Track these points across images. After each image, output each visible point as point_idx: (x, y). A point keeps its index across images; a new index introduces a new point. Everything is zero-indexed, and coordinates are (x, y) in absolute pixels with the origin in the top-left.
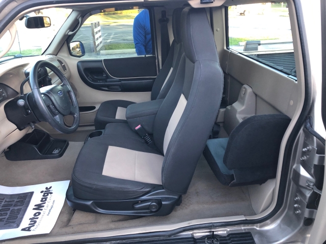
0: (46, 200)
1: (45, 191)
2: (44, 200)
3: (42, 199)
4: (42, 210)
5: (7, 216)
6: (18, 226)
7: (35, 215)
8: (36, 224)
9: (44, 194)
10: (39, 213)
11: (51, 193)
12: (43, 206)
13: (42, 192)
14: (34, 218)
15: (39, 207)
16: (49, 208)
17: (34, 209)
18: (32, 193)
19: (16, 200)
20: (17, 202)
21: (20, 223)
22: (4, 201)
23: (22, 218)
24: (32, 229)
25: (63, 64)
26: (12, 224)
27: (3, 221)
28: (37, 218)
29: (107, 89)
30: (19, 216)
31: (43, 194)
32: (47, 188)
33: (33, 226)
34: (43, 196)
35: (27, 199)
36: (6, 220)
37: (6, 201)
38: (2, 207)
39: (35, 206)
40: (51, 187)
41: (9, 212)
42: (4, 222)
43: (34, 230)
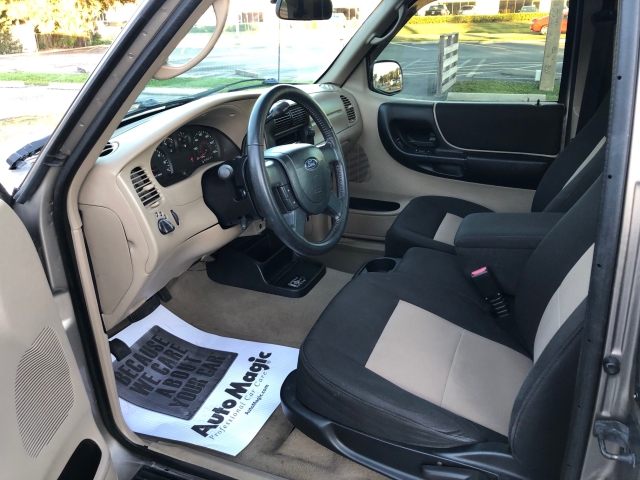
0: (253, 379)
1: (258, 360)
2: (250, 377)
3: (248, 374)
4: (240, 397)
5: (179, 390)
6: (189, 417)
7: (225, 404)
8: (221, 425)
9: (254, 365)
10: (234, 404)
11: (267, 368)
12: (245, 391)
13: (251, 359)
14: (220, 410)
15: (237, 390)
16: (254, 399)
17: (227, 391)
18: (234, 356)
19: (204, 361)
20: (205, 365)
21: (195, 412)
22: (185, 356)
23: (202, 402)
24: (211, 432)
25: (350, 107)
26: (182, 409)
27: (170, 397)
28: (227, 413)
29: (430, 169)
30: (199, 396)
31: (251, 364)
32: (261, 354)
33: (215, 427)
34: (252, 369)
35: (222, 366)
36: (174, 395)
37: (187, 358)
38: (178, 367)
39: (232, 384)
40: (269, 355)
41: (184, 382)
42: (171, 401)
43: (212, 437)
